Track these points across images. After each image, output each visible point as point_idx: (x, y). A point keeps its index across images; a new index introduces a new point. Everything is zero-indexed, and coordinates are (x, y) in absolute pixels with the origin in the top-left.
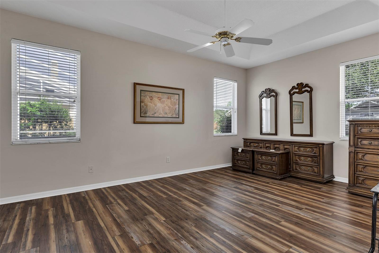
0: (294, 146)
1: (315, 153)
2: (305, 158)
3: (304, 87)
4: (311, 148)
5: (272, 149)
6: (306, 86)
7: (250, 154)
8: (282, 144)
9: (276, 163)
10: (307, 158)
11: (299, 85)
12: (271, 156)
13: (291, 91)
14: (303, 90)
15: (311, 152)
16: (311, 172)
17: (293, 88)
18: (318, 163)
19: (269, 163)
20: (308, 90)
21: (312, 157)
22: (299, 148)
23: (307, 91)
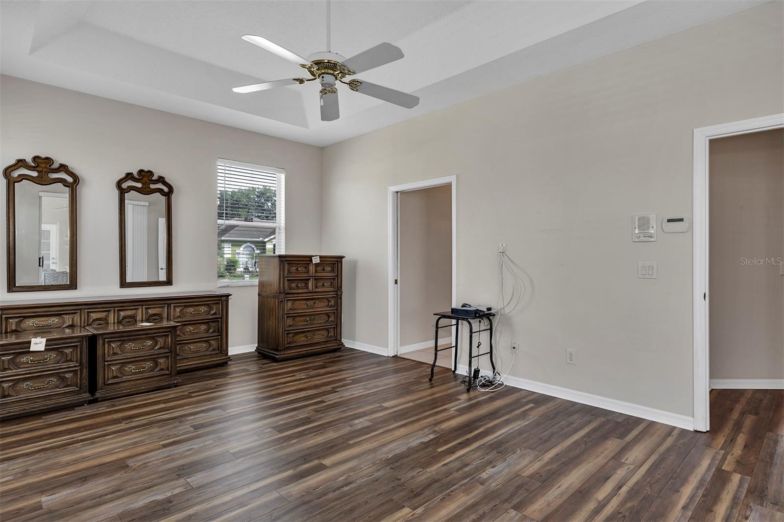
0: (174, 306)
1: (215, 314)
2: (195, 326)
3: (155, 182)
4: (208, 305)
5: (146, 320)
6: (161, 180)
7: (81, 348)
8: (144, 307)
9: (167, 351)
10: (199, 325)
11: (143, 173)
12: (152, 338)
13: (123, 181)
14: (152, 186)
15: (207, 313)
16: (205, 351)
17: (129, 176)
18: (219, 332)
19: (149, 356)
20: (163, 190)
21: (207, 323)
22: (183, 309)
23: (160, 191)
